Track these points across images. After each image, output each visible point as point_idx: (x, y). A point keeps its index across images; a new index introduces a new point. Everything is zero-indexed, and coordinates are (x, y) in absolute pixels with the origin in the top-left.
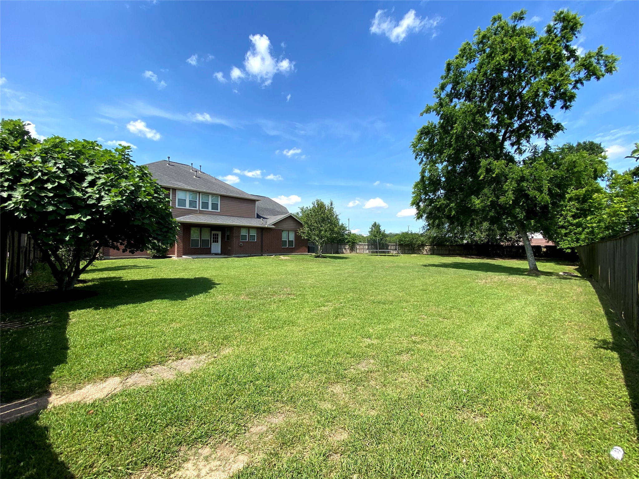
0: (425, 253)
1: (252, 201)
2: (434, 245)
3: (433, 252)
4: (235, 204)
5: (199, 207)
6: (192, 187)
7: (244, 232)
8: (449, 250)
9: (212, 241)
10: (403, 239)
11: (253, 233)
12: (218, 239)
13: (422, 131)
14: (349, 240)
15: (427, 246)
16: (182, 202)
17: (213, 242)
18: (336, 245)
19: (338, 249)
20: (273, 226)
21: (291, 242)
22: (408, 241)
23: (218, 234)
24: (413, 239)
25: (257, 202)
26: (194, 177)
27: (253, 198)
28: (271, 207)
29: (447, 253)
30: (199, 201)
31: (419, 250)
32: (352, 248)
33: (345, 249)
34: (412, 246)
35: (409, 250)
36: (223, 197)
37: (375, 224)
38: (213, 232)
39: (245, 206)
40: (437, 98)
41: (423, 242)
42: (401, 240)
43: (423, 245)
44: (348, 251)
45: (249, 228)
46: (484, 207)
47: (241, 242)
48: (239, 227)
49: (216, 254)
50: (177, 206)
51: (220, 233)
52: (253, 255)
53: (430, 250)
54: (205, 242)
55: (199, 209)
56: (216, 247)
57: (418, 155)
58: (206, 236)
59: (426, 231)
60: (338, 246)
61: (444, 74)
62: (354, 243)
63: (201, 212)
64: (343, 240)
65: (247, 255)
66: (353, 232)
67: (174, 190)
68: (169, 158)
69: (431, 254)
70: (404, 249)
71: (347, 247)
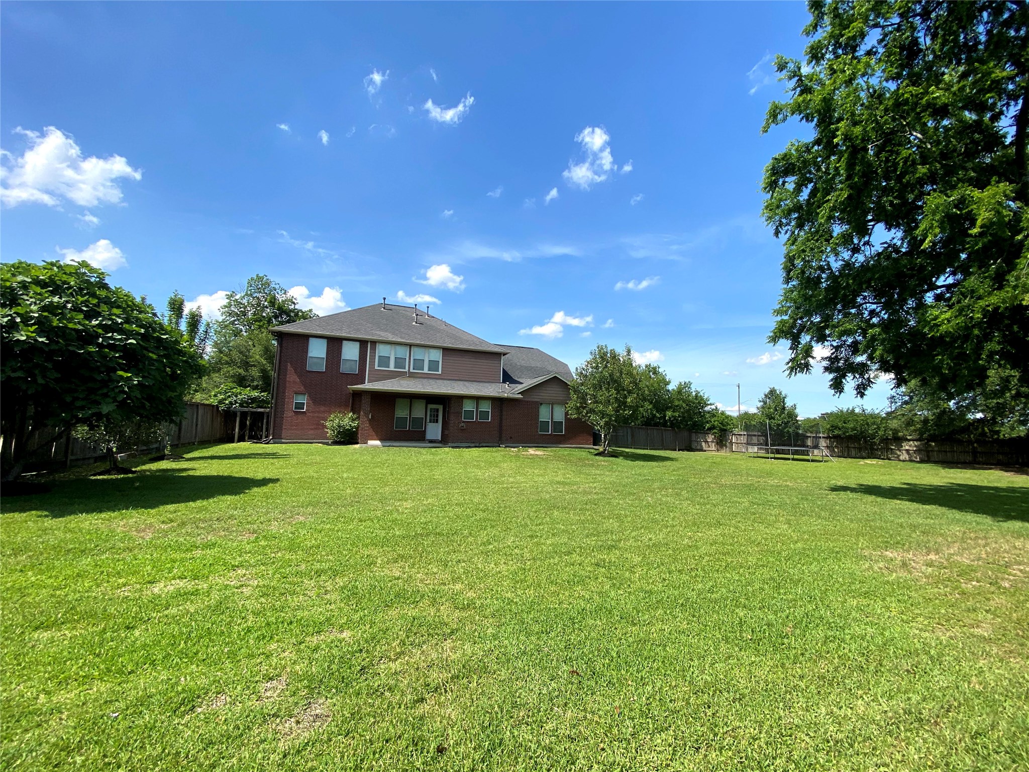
0: (904, 456)
1: (495, 355)
2: (929, 441)
3: (927, 457)
4: (467, 361)
5: (409, 368)
6: (401, 338)
7: (468, 406)
8: (975, 453)
9: (428, 421)
10: (840, 425)
11: (486, 407)
12: (437, 416)
13: (773, 169)
14: (714, 425)
15: (909, 440)
16: (385, 361)
17: (430, 422)
18: (686, 434)
19: (691, 441)
20: (520, 396)
21: (557, 425)
22: (854, 429)
23: (437, 410)
24: (867, 424)
25: (503, 358)
26: (414, 323)
27: (497, 350)
28: (539, 365)
29: (969, 458)
30: (410, 359)
31: (888, 449)
32: (721, 441)
33: (706, 442)
34: (866, 441)
35: (860, 449)
36: (446, 351)
37: (772, 392)
38: (430, 406)
39: (484, 363)
40: (790, 78)
41: (895, 431)
42: (834, 427)
43: (898, 440)
44: (713, 446)
45: (478, 399)
46: (967, 328)
47: (464, 422)
48: (461, 398)
49: (431, 441)
50: (376, 368)
51: (441, 408)
52: (484, 445)
53: (918, 451)
54: (418, 422)
55: (409, 370)
56: (434, 430)
57: (781, 224)
58: (419, 411)
59: (901, 406)
60: (690, 436)
61: (810, 18)
62: (725, 430)
63: (412, 375)
64: (702, 426)
65: (473, 445)
66: (721, 407)
67: (374, 343)
68: (385, 299)
69: (922, 461)
70: (848, 447)
71: (710, 438)
